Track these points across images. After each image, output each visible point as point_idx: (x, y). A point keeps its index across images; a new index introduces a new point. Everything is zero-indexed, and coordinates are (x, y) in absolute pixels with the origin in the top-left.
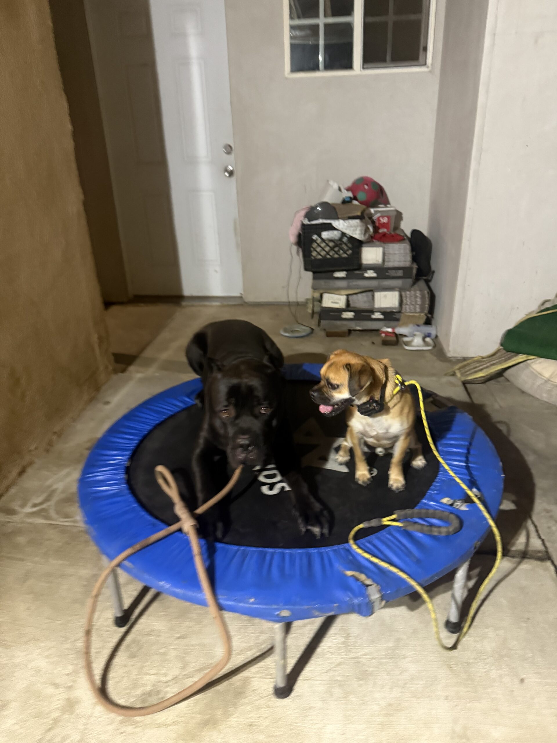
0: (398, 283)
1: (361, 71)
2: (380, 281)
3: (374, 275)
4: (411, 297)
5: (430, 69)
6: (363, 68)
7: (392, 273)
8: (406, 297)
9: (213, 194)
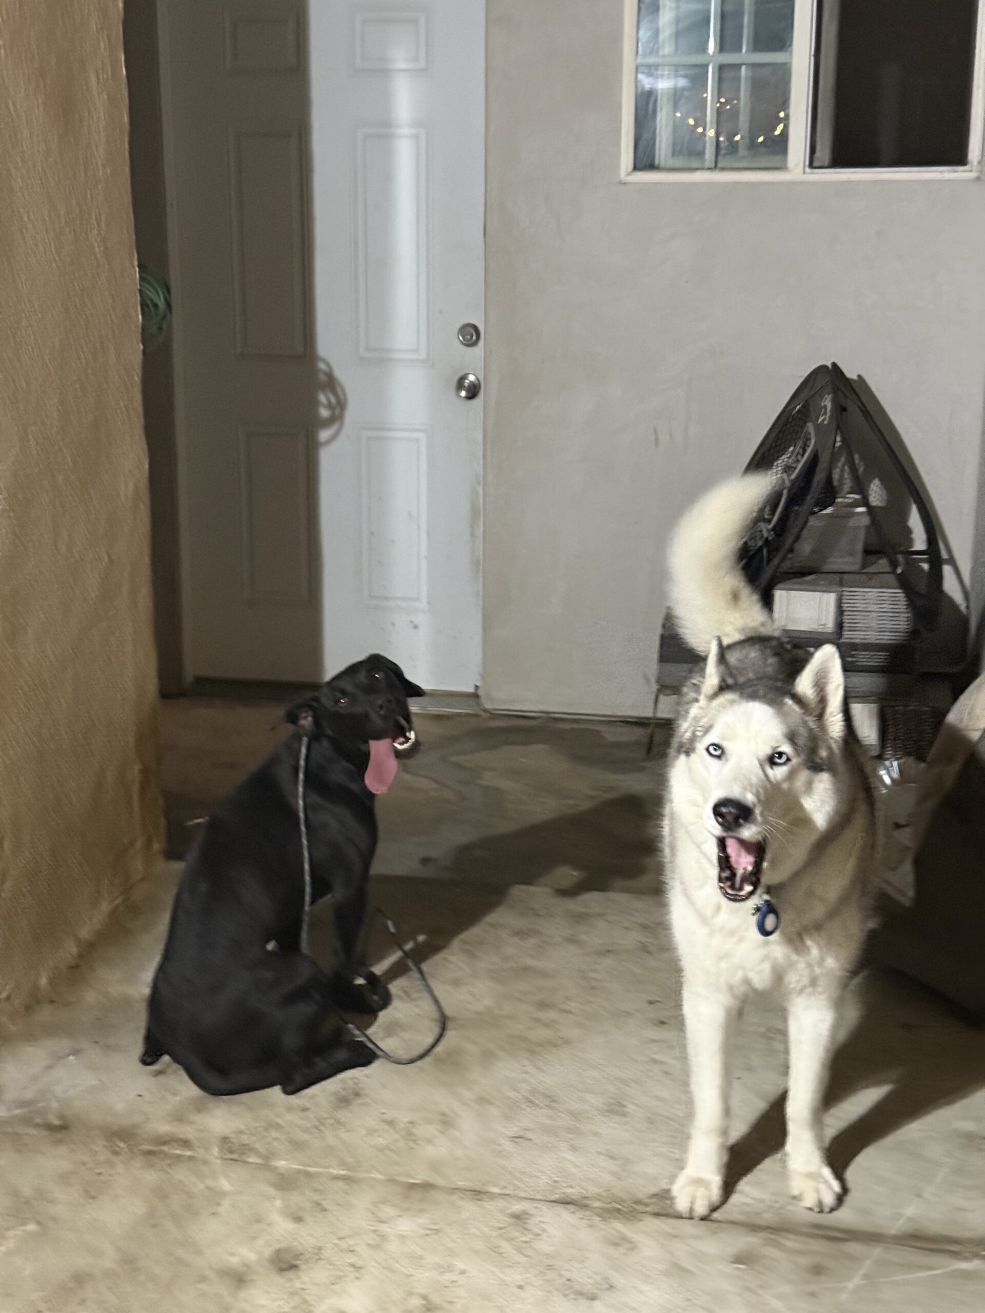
0: (875, 683)
1: (804, 172)
5: (973, 175)
6: (811, 165)
7: (862, 658)
9: (422, 436)
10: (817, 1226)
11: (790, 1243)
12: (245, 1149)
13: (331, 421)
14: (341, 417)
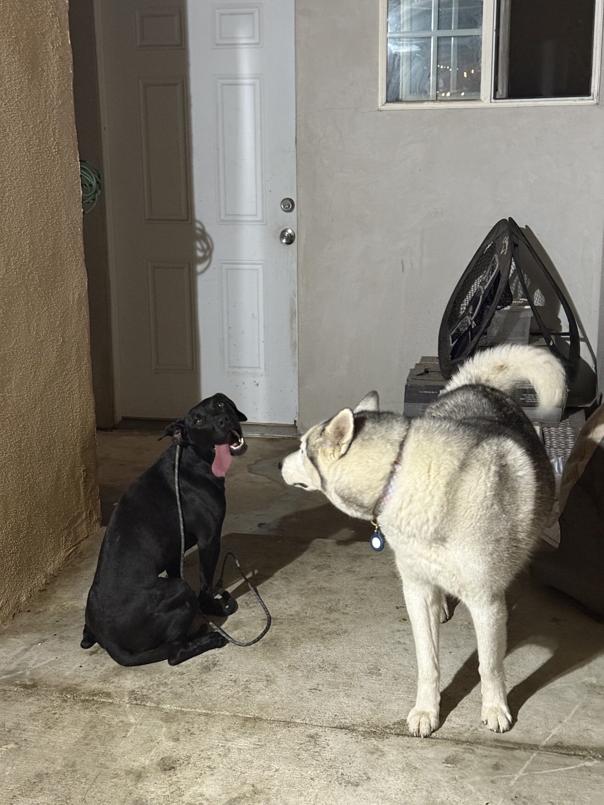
1: (491, 102)
5: (595, 101)
6: (495, 98)
8: (551, 435)
9: (260, 267)
10: (497, 740)
11: (480, 750)
12: (145, 698)
13: (204, 259)
14: (210, 256)
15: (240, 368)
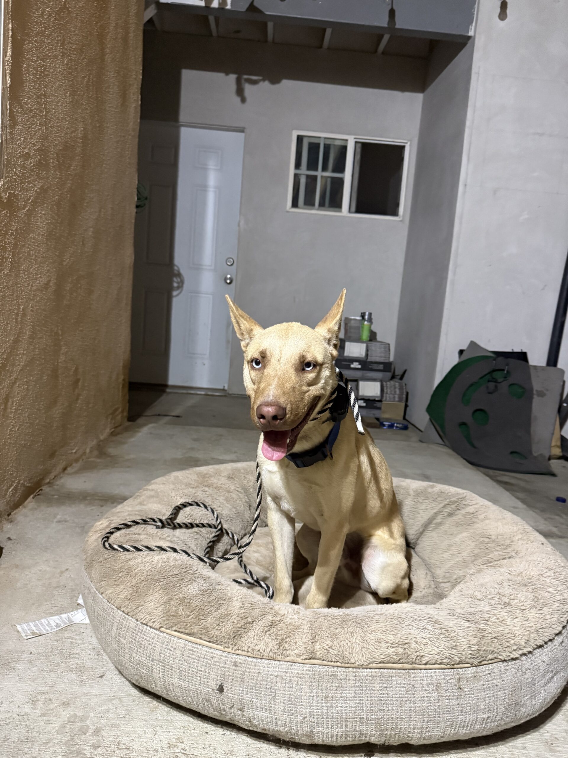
0: (379, 375)
1: (347, 214)
2: (364, 372)
3: (360, 367)
4: (391, 387)
5: (400, 219)
6: (350, 212)
7: (375, 366)
8: (387, 387)
9: (211, 296)
13: (178, 288)
14: (182, 286)
15: (194, 354)
